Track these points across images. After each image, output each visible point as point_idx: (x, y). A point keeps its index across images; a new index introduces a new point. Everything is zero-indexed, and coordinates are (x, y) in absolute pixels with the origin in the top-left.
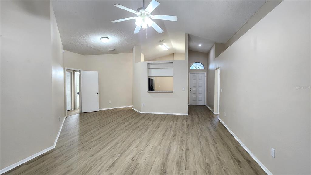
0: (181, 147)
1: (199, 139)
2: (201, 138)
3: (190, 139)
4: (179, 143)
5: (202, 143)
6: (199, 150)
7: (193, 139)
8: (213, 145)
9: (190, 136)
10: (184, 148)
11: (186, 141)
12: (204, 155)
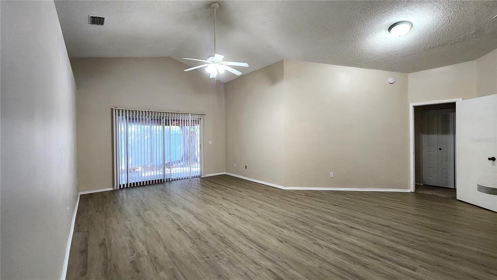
0: (191, 228)
1: (172, 255)
2: (169, 259)
3: (188, 247)
4: (199, 232)
5: (162, 249)
6: (162, 235)
7: (182, 249)
8: (139, 256)
9: (193, 252)
10: (186, 229)
11: (192, 239)
12: (154, 232)
